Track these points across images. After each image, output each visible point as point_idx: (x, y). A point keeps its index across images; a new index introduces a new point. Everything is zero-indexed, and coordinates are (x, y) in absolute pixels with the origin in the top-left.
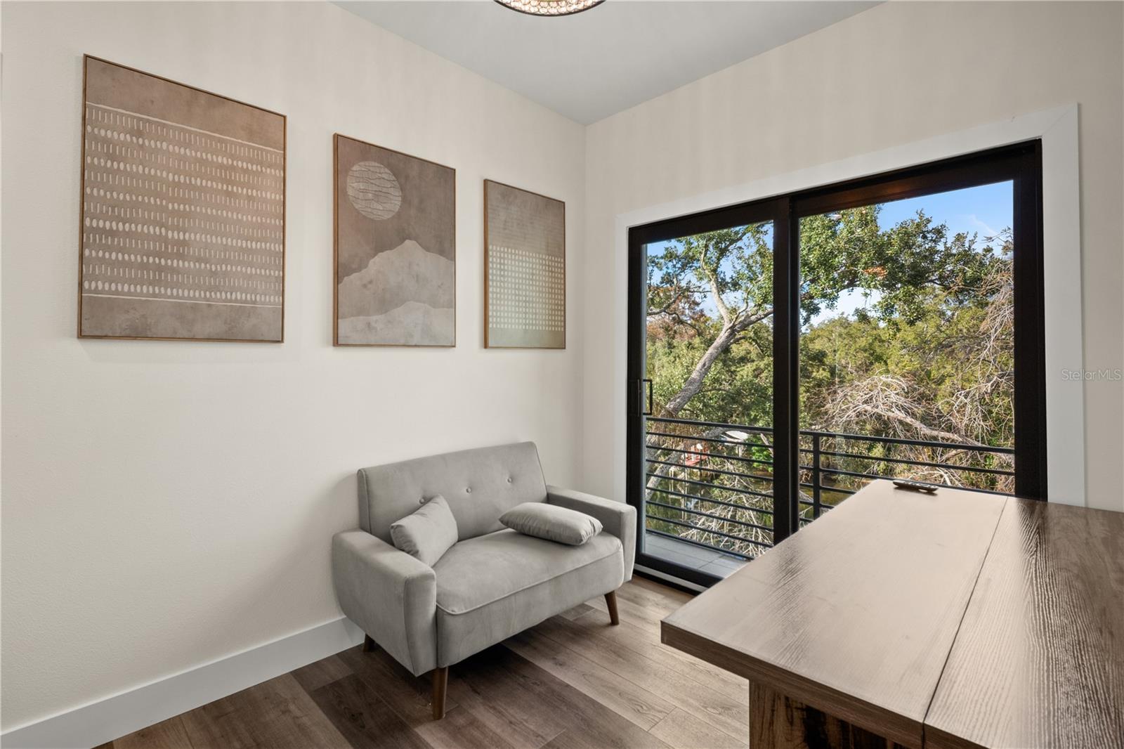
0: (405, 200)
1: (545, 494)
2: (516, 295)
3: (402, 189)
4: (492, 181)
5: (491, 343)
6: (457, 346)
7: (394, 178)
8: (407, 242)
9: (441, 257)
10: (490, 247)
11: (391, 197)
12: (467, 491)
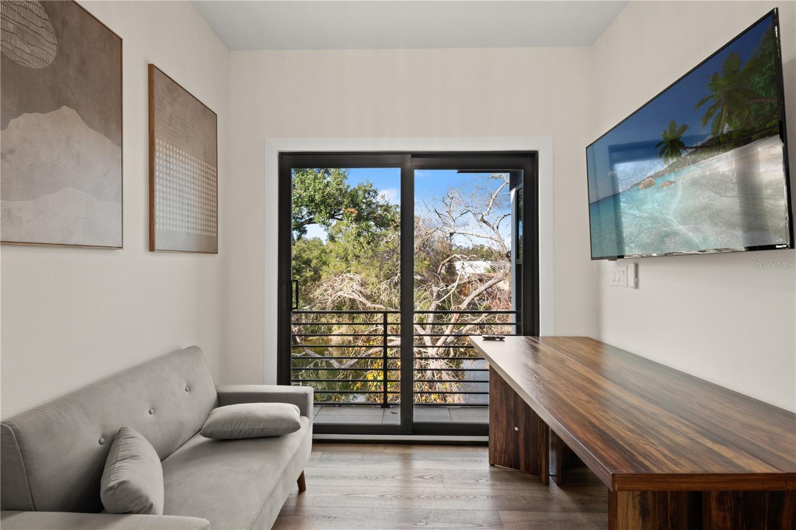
0: (61, 51)
1: (216, 395)
2: (180, 197)
3: (58, 36)
4: (158, 69)
5: (158, 245)
6: (124, 247)
7: (46, 16)
8: (64, 108)
9: (107, 139)
10: (157, 141)
11: (43, 41)
12: (150, 413)
